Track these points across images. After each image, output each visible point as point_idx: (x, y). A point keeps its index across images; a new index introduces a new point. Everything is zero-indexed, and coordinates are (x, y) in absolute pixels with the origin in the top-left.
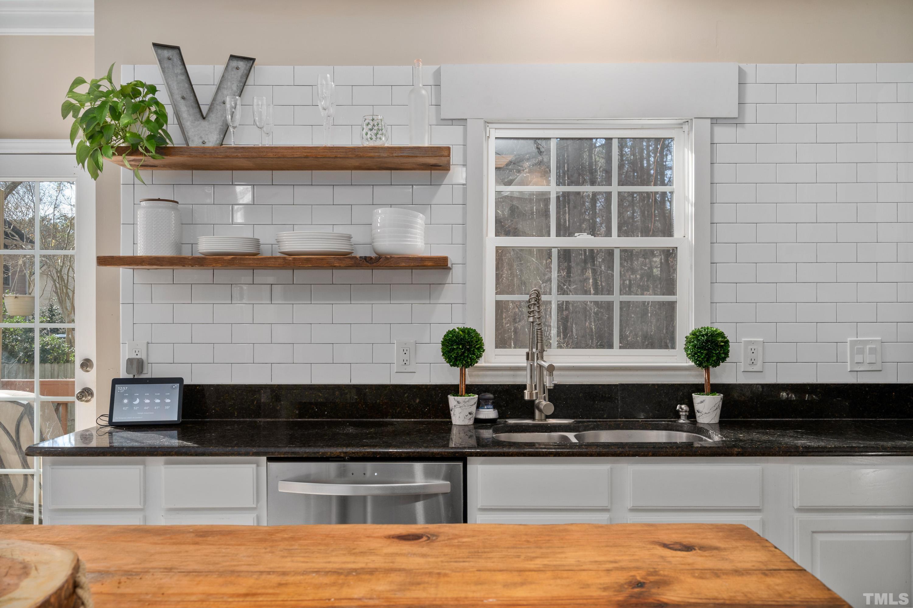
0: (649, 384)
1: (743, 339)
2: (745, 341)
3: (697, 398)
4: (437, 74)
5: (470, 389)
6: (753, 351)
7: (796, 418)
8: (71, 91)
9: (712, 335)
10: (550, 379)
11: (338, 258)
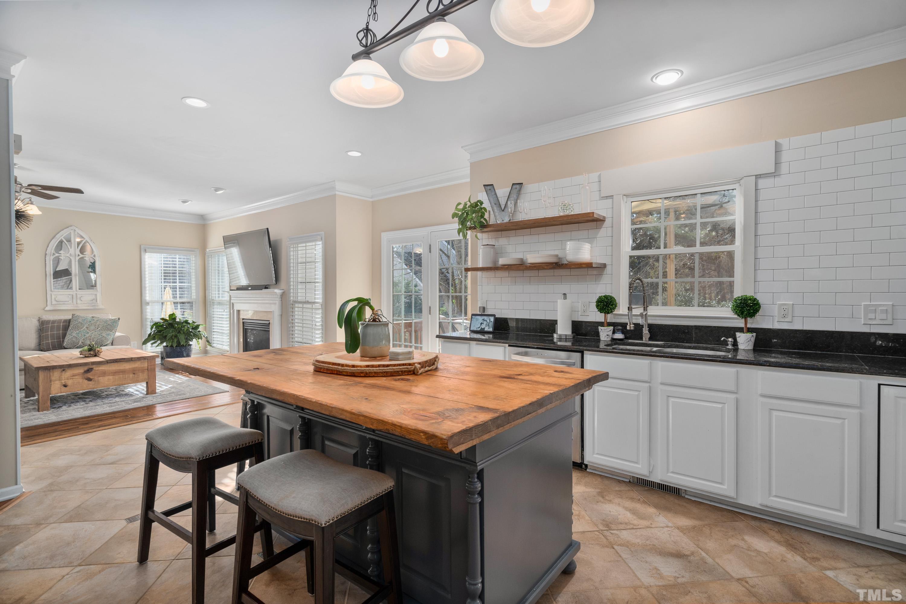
0: (712, 326)
1: (778, 303)
2: (778, 304)
3: (738, 334)
4: (600, 176)
5: (609, 324)
6: (785, 309)
7: (816, 351)
8: (456, 208)
9: (745, 300)
10: (642, 320)
11: (546, 265)
